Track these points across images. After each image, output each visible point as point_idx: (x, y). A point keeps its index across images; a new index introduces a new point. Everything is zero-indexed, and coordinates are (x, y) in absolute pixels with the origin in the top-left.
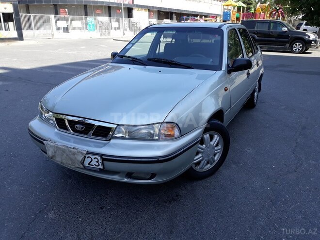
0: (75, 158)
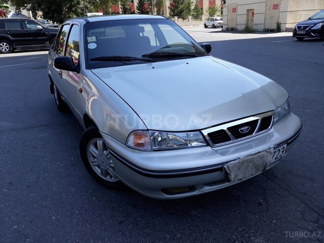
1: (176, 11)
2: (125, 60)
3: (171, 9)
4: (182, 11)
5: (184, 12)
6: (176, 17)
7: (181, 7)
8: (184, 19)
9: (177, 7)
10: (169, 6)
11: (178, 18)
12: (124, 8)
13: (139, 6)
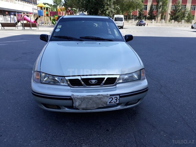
0: (102, 101)
1: (174, 16)
2: (70, 39)
3: (171, 15)
4: (178, 17)
5: (179, 18)
6: (173, 21)
7: (178, 14)
8: (179, 22)
9: (175, 14)
10: (170, 13)
11: (175, 21)
12: (140, 13)
13: (150, 12)
